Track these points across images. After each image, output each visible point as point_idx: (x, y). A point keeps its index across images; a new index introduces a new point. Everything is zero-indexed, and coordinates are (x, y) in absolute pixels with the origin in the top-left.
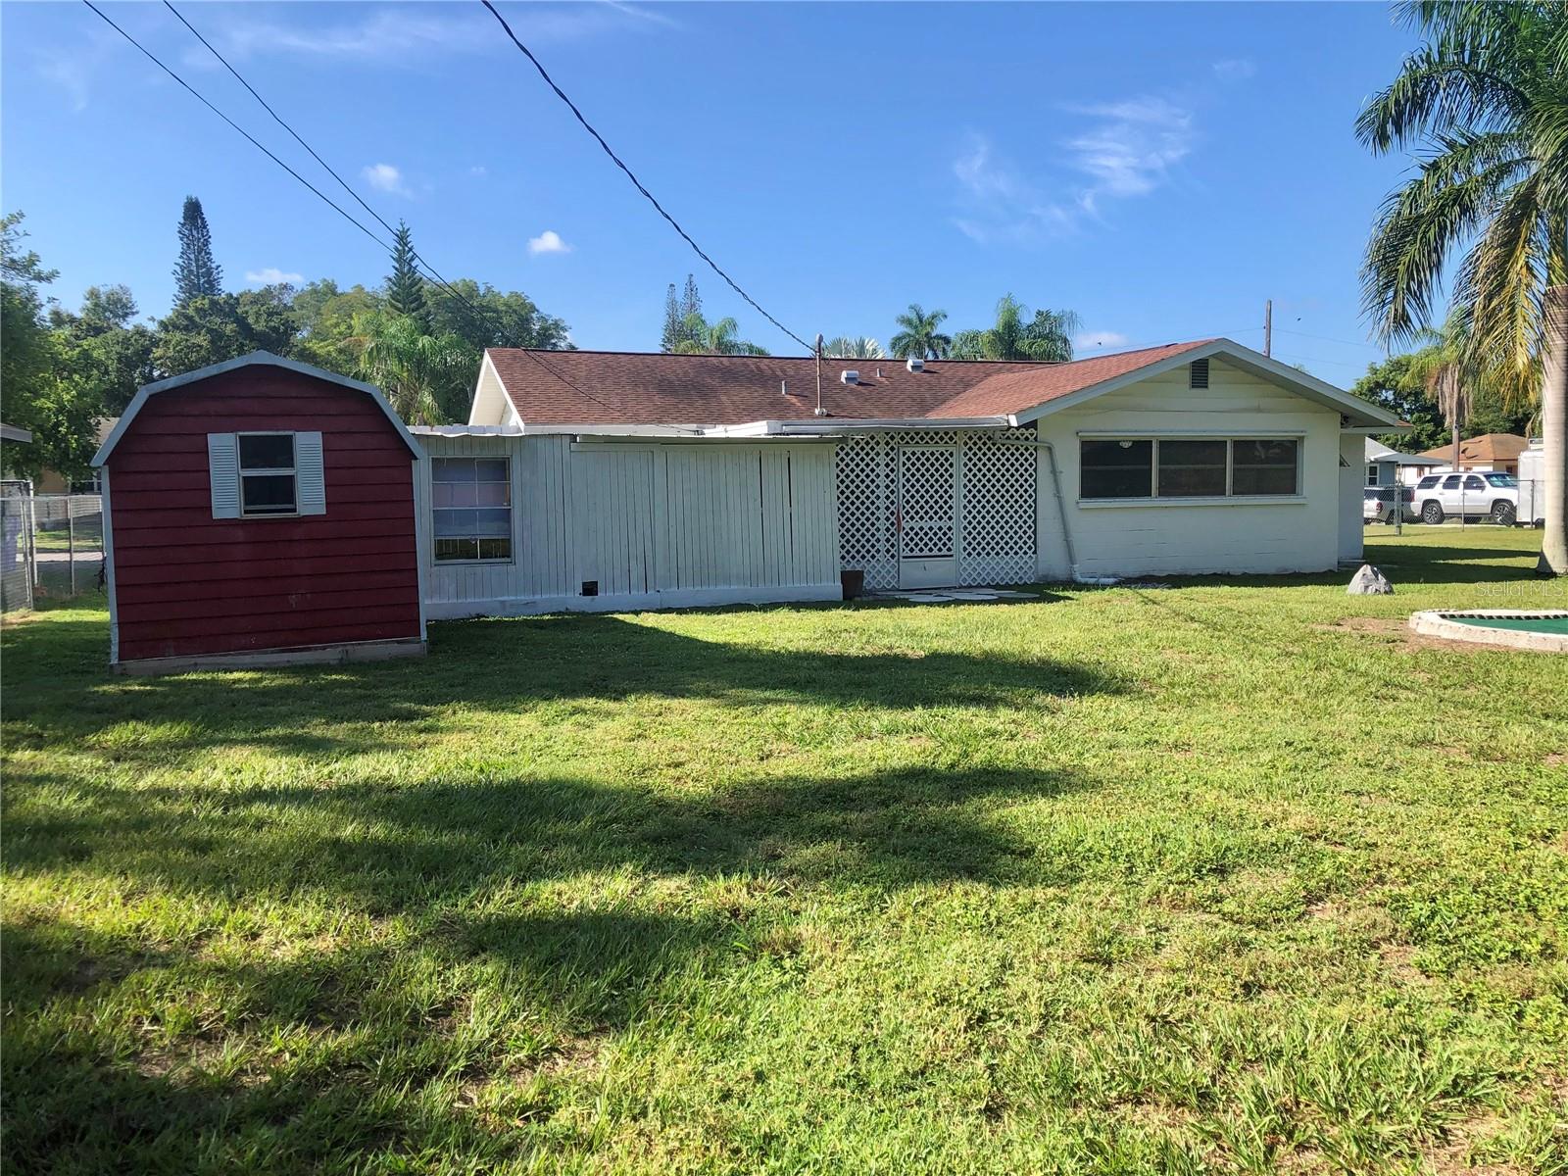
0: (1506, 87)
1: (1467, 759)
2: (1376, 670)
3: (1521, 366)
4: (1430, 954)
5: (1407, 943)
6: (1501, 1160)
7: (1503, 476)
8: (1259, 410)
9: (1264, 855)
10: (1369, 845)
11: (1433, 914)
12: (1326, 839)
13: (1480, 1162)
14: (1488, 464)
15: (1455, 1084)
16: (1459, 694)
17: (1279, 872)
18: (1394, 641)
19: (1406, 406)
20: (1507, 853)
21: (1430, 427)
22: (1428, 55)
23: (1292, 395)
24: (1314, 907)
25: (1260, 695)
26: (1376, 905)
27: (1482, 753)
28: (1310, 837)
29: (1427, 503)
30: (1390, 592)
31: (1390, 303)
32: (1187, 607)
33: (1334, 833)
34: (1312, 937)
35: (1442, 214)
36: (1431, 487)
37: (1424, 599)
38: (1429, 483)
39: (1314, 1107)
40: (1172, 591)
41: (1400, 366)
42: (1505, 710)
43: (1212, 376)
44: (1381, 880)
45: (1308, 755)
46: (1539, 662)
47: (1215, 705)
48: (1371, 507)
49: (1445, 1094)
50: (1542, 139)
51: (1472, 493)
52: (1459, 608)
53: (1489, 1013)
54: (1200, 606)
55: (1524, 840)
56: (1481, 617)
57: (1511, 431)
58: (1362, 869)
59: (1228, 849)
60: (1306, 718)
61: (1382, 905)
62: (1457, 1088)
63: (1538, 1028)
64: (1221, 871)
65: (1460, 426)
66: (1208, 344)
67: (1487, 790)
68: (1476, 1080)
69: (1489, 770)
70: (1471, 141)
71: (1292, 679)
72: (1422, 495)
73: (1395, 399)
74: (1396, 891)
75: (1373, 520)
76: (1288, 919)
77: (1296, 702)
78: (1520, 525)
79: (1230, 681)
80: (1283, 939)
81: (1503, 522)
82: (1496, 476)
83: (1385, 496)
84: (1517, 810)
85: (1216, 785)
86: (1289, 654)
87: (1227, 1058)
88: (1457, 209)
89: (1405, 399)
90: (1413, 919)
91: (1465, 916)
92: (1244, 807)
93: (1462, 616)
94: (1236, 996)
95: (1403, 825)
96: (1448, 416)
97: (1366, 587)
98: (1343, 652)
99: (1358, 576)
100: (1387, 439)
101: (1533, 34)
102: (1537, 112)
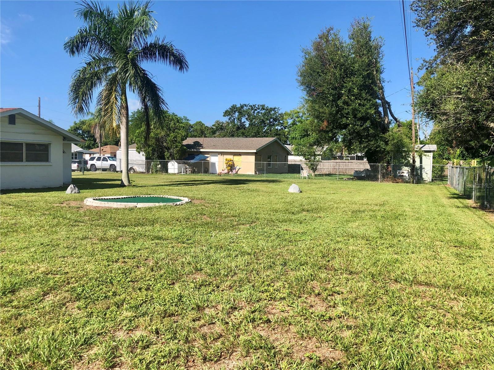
0: (108, 45)
1: (97, 242)
2: (73, 217)
3: (114, 126)
4: (81, 303)
5: (75, 301)
6: (97, 360)
7: (113, 157)
8: (34, 134)
9: (28, 283)
10: (66, 273)
11: (83, 290)
12: (52, 274)
13: (91, 363)
14: (109, 154)
15: (85, 341)
16: (97, 222)
17: (35, 288)
18: (79, 208)
19: (86, 135)
20: (106, 268)
21: (93, 142)
22: (86, 30)
23: (46, 129)
24: (46, 297)
25: (33, 229)
26: (66, 292)
27: (102, 239)
28: (46, 274)
29: (92, 165)
30: (79, 192)
31: (77, 103)
32: (8, 201)
33: (55, 271)
34: (44, 307)
35: (92, 78)
36: (93, 160)
37: (89, 194)
38: (92, 159)
39: (39, 363)
40: (3, 195)
41: (83, 123)
42: (109, 226)
43: (17, 121)
44: (68, 283)
45: (48, 247)
46: (119, 211)
47: (16, 234)
48: (74, 166)
49: (82, 345)
50: (118, 62)
51: (105, 162)
52: (99, 196)
53: (97, 316)
54: (13, 200)
55: (111, 263)
56: (105, 199)
57: (115, 145)
58: (62, 281)
59: (16, 283)
60: (49, 235)
61: (68, 291)
62: (86, 342)
63: (110, 317)
64: (13, 292)
65: (101, 142)
66: (16, 109)
67: (102, 250)
68: (91, 338)
69: (103, 244)
70: (99, 59)
71: (45, 222)
72: (90, 163)
73: (82, 133)
74: (73, 286)
75: (76, 170)
76: (36, 303)
77: (45, 230)
78: (117, 172)
79: (22, 225)
80: (33, 310)
81: (113, 171)
82: (111, 157)
83: (79, 163)
84: (109, 255)
85: (13, 262)
86: (44, 214)
87: (10, 356)
88: (96, 78)
89: (85, 133)
90: (77, 293)
91: (92, 289)
92: (23, 268)
93: (99, 199)
94: (15, 334)
95: (77, 265)
96: (97, 139)
97: (72, 191)
98: (63, 212)
99: (69, 188)
100: (80, 145)
101: (116, 31)
102: (117, 54)
